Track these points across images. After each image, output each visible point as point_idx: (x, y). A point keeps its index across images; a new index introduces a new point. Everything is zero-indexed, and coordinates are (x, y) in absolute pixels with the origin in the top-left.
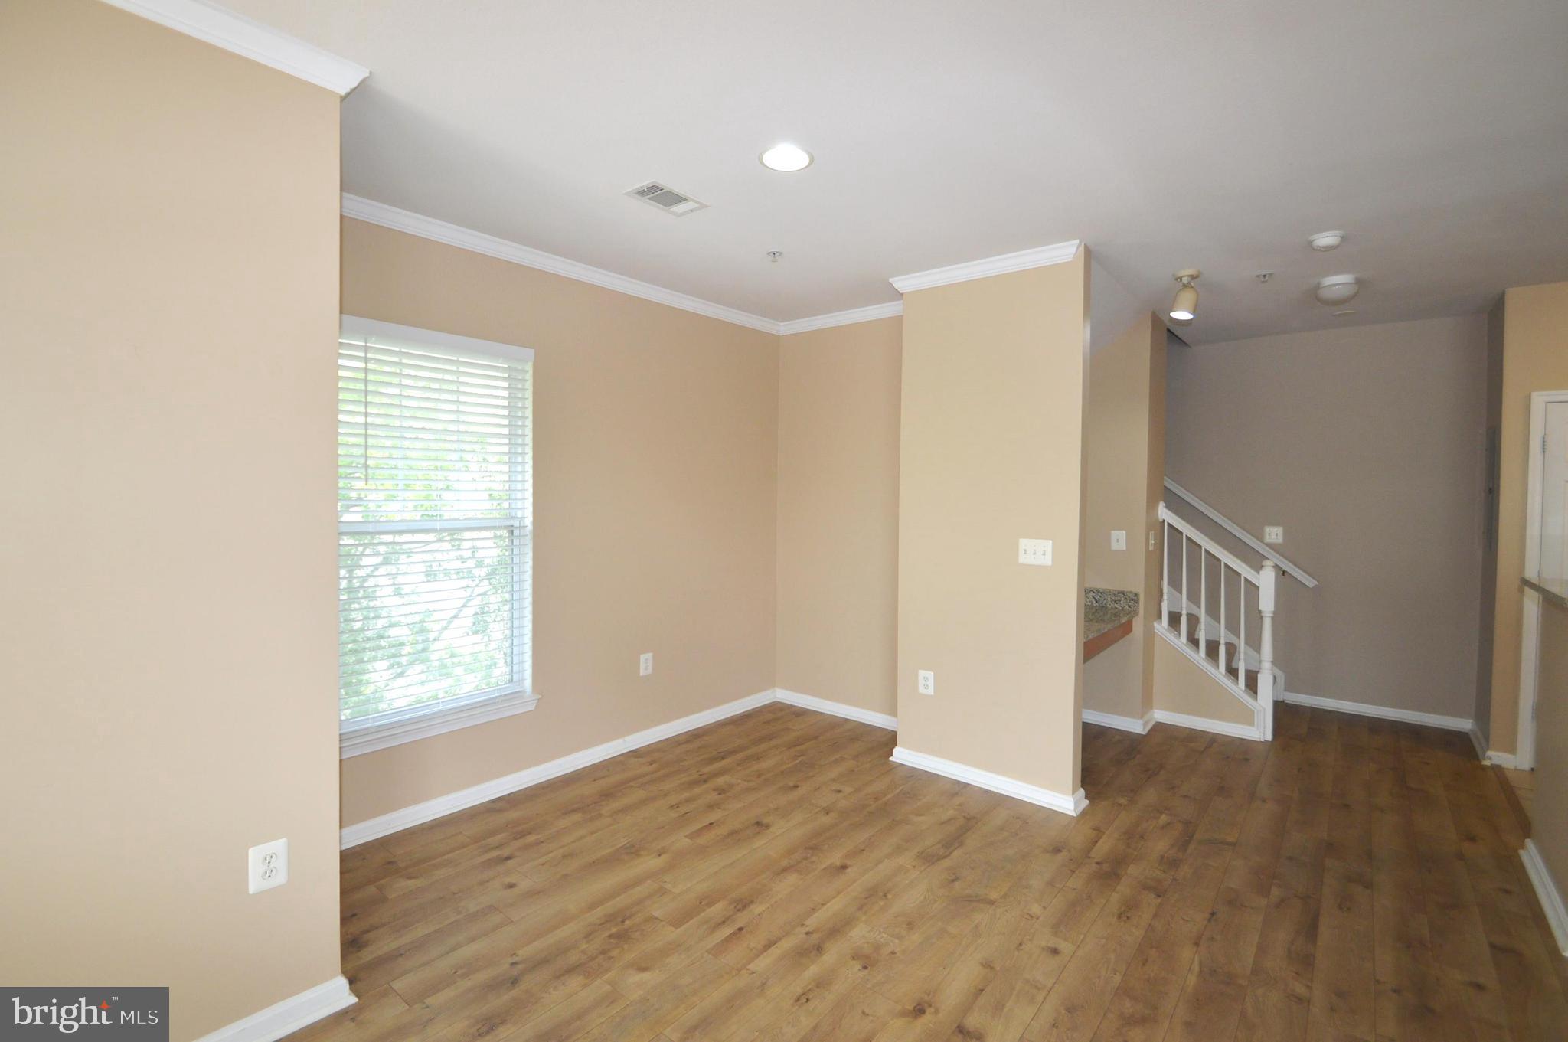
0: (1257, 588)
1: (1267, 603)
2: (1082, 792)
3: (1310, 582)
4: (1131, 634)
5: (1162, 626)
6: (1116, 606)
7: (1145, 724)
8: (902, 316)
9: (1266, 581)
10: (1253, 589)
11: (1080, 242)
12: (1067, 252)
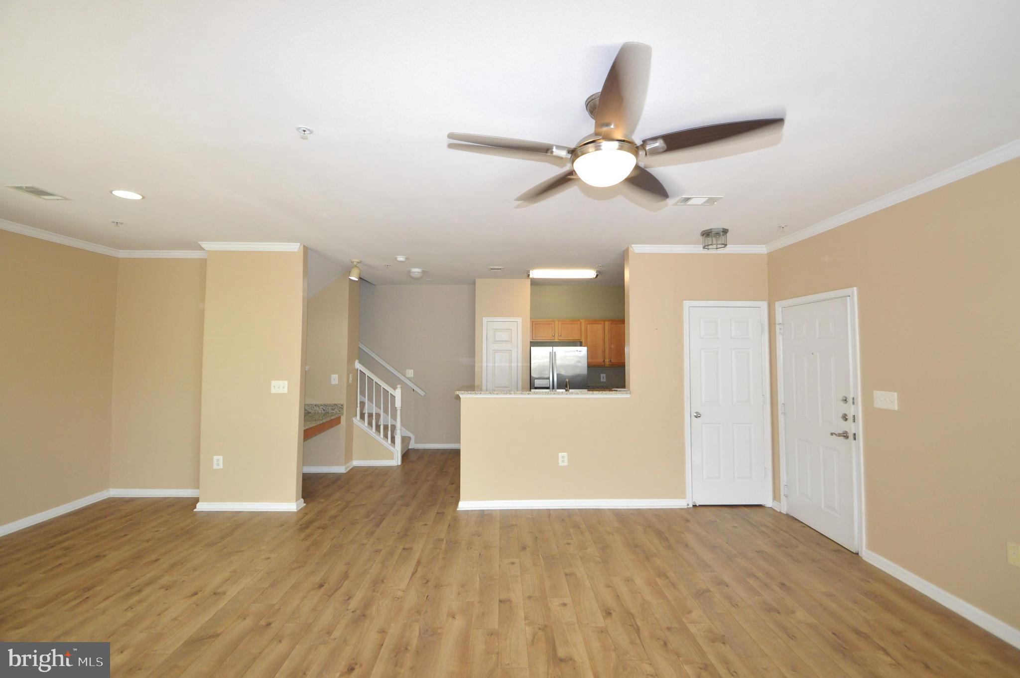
0: (395, 397)
1: (398, 404)
2: (302, 500)
3: (422, 393)
4: (339, 425)
5: (357, 420)
6: (333, 411)
7: (346, 469)
8: (206, 259)
9: (398, 393)
10: (393, 397)
11: (301, 245)
12: (295, 247)
